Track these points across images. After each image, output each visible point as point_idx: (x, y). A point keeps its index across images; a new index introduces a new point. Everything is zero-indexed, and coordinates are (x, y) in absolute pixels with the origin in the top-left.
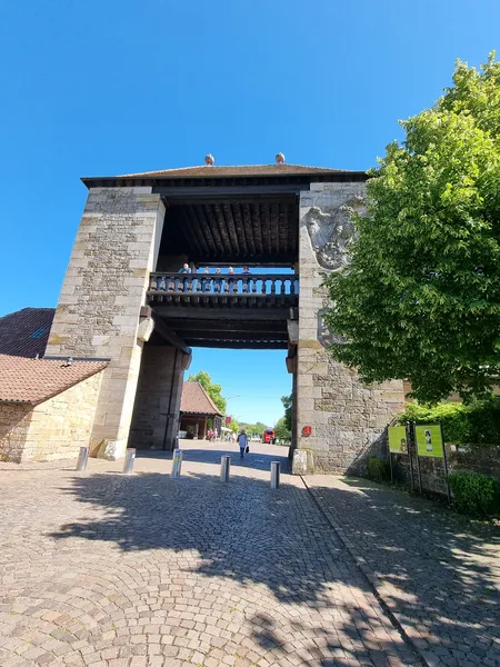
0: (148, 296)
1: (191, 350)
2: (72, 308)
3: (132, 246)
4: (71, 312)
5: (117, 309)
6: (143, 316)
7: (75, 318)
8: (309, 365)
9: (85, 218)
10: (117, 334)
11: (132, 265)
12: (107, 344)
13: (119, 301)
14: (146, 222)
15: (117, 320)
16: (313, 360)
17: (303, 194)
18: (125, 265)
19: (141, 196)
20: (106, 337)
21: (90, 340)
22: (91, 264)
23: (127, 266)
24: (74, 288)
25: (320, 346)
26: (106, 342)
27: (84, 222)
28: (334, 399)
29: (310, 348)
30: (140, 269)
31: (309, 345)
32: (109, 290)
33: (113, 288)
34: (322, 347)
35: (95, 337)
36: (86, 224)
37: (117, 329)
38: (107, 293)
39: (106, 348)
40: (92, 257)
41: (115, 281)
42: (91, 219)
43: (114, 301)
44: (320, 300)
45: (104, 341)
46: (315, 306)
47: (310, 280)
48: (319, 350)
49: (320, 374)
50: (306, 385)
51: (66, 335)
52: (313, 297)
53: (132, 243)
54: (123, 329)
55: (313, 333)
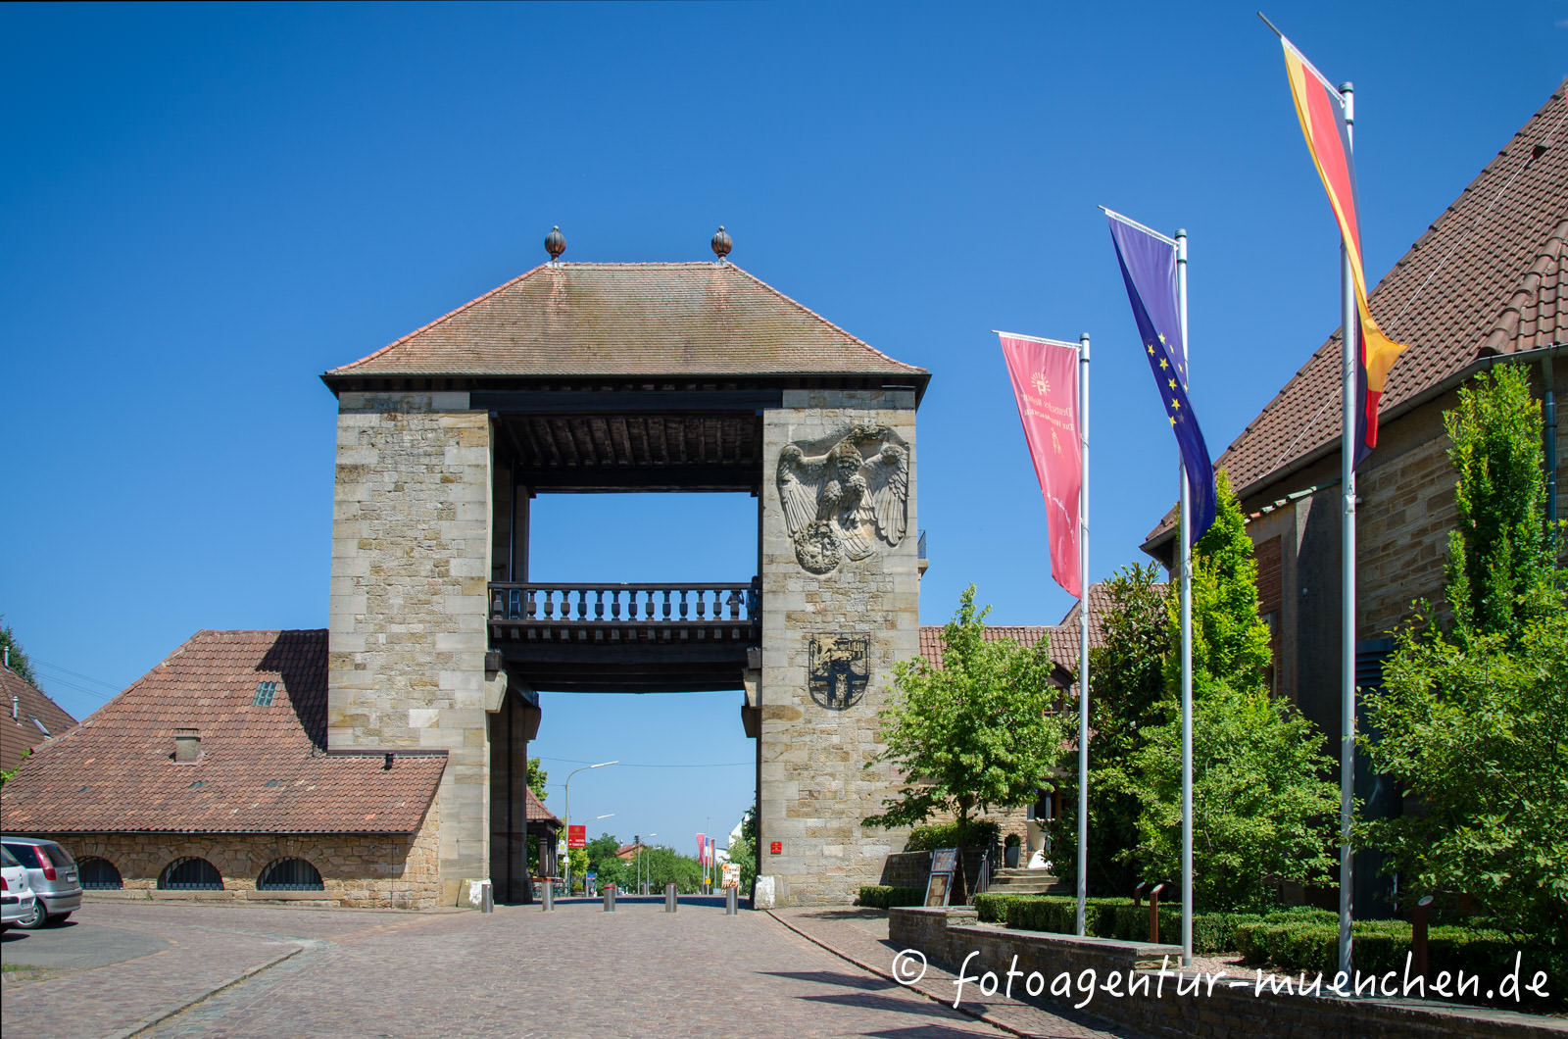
0: (490, 628)
2: (359, 659)
3: (448, 530)
4: (358, 667)
5: (445, 659)
6: (490, 672)
7: (366, 677)
8: (778, 747)
9: (342, 468)
10: (451, 706)
11: (456, 568)
12: (437, 725)
13: (444, 643)
14: (469, 475)
15: (447, 680)
16: (785, 738)
17: (769, 416)
18: (441, 569)
19: (450, 414)
20: (431, 713)
21: (405, 716)
22: (377, 569)
23: (447, 571)
24: (353, 617)
25: (796, 715)
26: (435, 720)
27: (343, 475)
28: (817, 799)
29: (780, 718)
30: (472, 579)
31: (778, 714)
32: (420, 622)
33: (428, 618)
34: (798, 718)
35: (412, 712)
36: (346, 480)
37: (449, 696)
38: (418, 628)
39: (436, 731)
40: (375, 554)
41: (428, 602)
42: (356, 467)
43: (434, 644)
44: (798, 634)
45: (431, 718)
46: (790, 645)
47: (781, 596)
48: (795, 722)
49: (796, 760)
50: (773, 779)
51: (360, 711)
52: (787, 628)
53: (448, 523)
54: (460, 696)
55: (784, 692)
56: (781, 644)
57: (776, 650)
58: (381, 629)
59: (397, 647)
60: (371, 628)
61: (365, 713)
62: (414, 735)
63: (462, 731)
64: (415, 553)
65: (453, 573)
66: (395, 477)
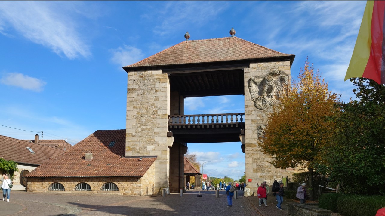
0: (169, 126)
2: (133, 134)
3: (157, 103)
4: (133, 136)
5: (156, 134)
6: (169, 136)
7: (136, 139)
9: (129, 89)
10: (158, 145)
13: (156, 130)
14: (162, 90)
15: (157, 139)
16: (252, 152)
17: (246, 70)
18: (155, 112)
19: (157, 75)
20: (153, 147)
21: (146, 148)
22: (138, 113)
23: (157, 112)
24: (132, 125)
25: (255, 146)
27: (129, 91)
28: (262, 168)
30: (164, 114)
31: (250, 145)
32: (150, 125)
33: (152, 124)
35: (148, 147)
36: (130, 92)
37: (158, 143)
38: (150, 127)
40: (138, 109)
41: (152, 120)
42: (132, 89)
43: (153, 130)
46: (253, 128)
47: (250, 116)
48: (255, 148)
49: (255, 157)
50: (249, 162)
51: (134, 147)
52: (252, 124)
53: (157, 101)
54: (160, 143)
55: (252, 140)
56: (250, 128)
57: (249, 129)
58: (140, 127)
59: (144, 131)
60: (137, 127)
62: (148, 152)
63: (161, 151)
64: (149, 109)
65: (158, 113)
66: (143, 91)
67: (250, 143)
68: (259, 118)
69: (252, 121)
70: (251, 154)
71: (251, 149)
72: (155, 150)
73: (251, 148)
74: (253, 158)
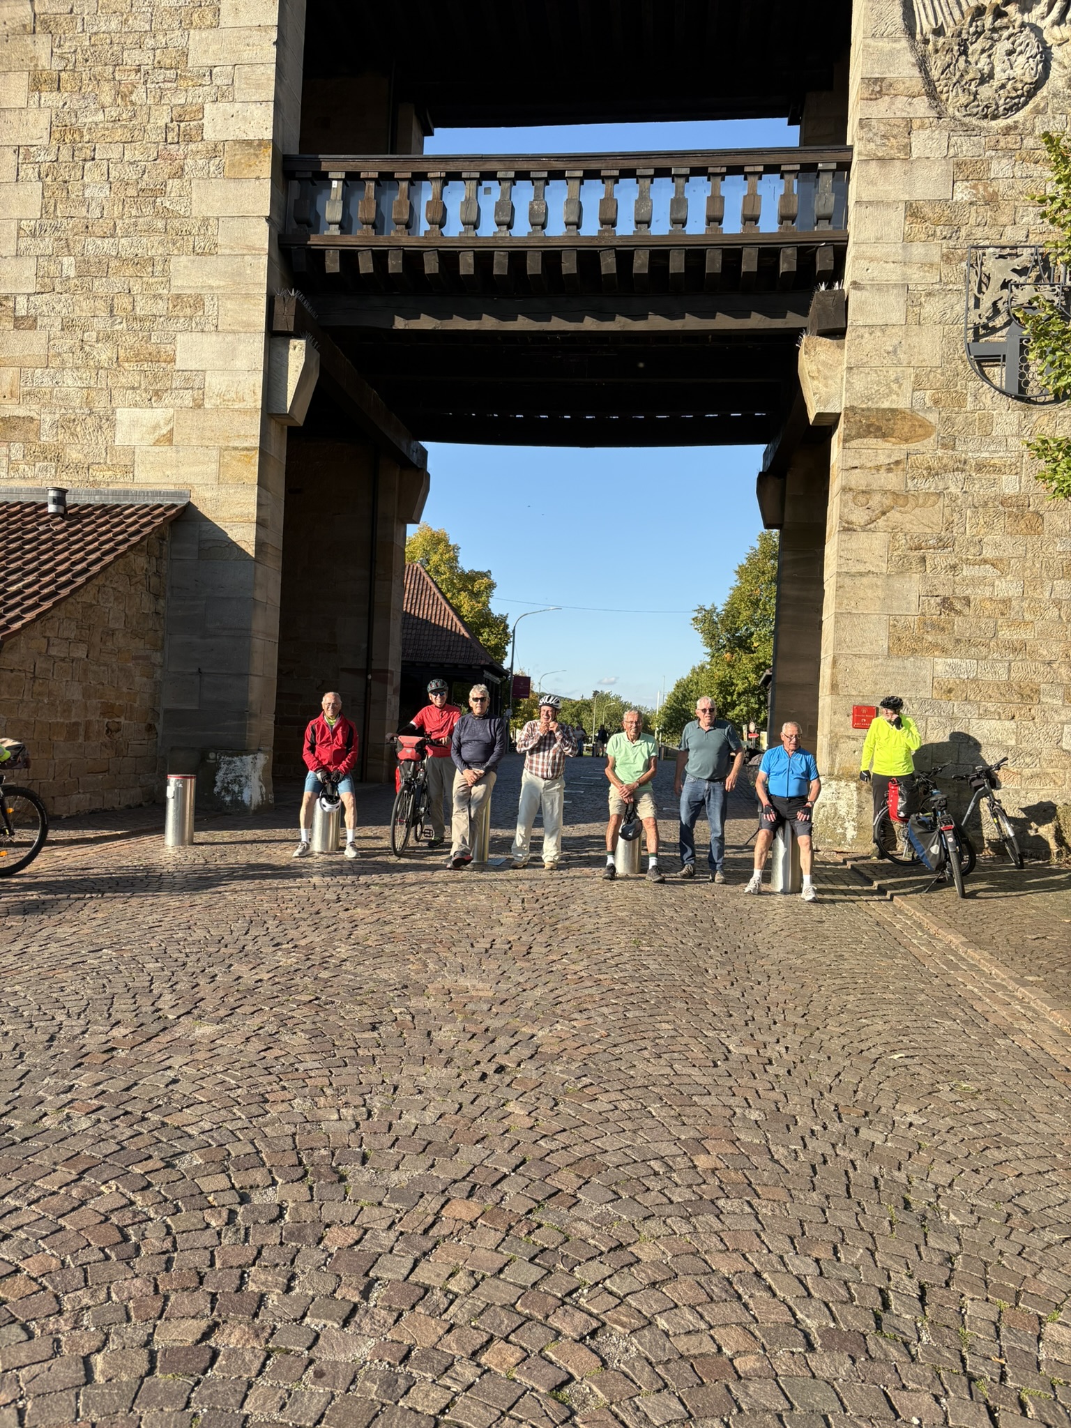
1: (424, 453)
4: (19, 322)
5: (189, 308)
6: (277, 336)
7: (36, 344)
8: (876, 500)
10: (198, 405)
11: (216, 125)
12: (169, 439)
13: (185, 273)
15: (190, 350)
16: (892, 481)
18: (187, 127)
20: (158, 415)
21: (109, 419)
22: (63, 131)
23: (198, 129)
25: (920, 429)
26: (164, 431)
28: (958, 613)
29: (884, 436)
30: (249, 143)
31: (879, 428)
32: (141, 234)
33: (158, 226)
34: (927, 435)
35: (123, 415)
37: (194, 383)
38: (139, 246)
39: (168, 452)
40: (62, 100)
41: (162, 193)
43: (168, 276)
44: (935, 252)
45: (156, 427)
46: (915, 274)
47: (898, 168)
48: (912, 446)
49: (916, 529)
50: (861, 568)
51: (21, 412)
52: (908, 239)
53: (204, 34)
54: (215, 382)
55: (897, 380)
56: (892, 273)
57: (880, 287)
58: (68, 248)
59: (95, 285)
60: (48, 245)
61: (33, 414)
62: (125, 459)
63: (215, 453)
64: (139, 96)
65: (209, 134)
67: (886, 405)
68: (962, 193)
69: (913, 211)
70: (888, 501)
71: (883, 460)
72: (170, 441)
73: (882, 450)
74: (893, 531)
